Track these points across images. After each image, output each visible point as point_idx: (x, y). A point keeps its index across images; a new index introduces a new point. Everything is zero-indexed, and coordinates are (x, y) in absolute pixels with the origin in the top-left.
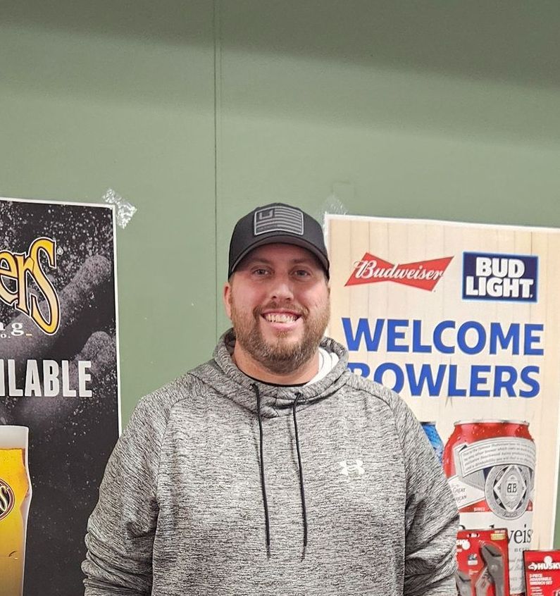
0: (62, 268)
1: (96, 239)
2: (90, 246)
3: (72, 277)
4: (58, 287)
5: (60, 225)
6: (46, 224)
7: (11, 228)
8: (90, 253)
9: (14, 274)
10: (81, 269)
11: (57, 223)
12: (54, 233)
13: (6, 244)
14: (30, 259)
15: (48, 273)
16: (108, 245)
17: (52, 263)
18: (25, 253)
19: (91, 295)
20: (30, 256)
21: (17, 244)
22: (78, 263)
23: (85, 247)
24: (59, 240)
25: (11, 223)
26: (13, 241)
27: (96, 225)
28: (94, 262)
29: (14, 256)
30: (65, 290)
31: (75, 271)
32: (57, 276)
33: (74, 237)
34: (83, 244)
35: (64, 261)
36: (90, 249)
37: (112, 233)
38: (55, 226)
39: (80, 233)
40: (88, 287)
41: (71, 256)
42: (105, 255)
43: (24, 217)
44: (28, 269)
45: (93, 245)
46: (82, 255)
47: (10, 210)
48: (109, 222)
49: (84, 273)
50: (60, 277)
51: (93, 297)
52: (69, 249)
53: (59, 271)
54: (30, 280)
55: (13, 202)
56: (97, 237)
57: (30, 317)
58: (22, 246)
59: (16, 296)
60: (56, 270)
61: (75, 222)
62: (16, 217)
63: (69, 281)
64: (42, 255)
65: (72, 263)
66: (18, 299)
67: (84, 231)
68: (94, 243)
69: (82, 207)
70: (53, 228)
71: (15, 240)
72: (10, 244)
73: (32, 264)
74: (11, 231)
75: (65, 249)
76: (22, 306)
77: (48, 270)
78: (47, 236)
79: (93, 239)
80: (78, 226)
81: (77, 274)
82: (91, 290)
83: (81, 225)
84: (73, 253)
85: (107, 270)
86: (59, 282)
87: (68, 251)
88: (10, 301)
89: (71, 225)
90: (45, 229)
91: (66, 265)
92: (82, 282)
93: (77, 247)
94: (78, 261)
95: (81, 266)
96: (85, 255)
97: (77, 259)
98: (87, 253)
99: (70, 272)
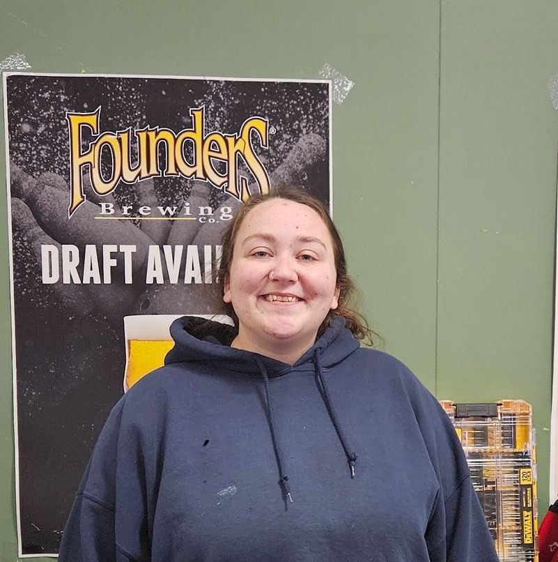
0: (274, 149)
1: (311, 117)
2: (304, 124)
3: (285, 157)
4: (269, 168)
5: (273, 103)
6: (259, 102)
7: (222, 109)
8: (304, 132)
9: (224, 155)
10: (294, 149)
11: (270, 101)
12: (266, 112)
13: (217, 125)
14: (241, 139)
15: (260, 154)
16: (323, 122)
17: (264, 144)
19: (304, 176)
20: (241, 137)
21: (228, 124)
22: (291, 143)
23: (299, 125)
24: (271, 119)
25: (223, 103)
26: (224, 121)
27: (311, 102)
28: (308, 141)
29: (224, 138)
30: (277, 171)
31: (288, 151)
32: (269, 156)
33: (287, 115)
34: (297, 122)
35: (277, 141)
36: (304, 127)
37: (328, 110)
38: (268, 105)
39: (294, 111)
40: (300, 167)
41: (284, 136)
42: (320, 134)
43: (236, 96)
44: (238, 150)
45: (307, 123)
46: (296, 134)
47: (221, 90)
48: (324, 98)
49: (298, 152)
50: (272, 157)
51: (306, 178)
52: (282, 128)
53: (271, 151)
54: (240, 162)
55: (225, 81)
56: (312, 114)
57: (240, 201)
58: (233, 127)
59: (226, 179)
60: (268, 151)
61: (289, 101)
62: (228, 97)
63: (282, 162)
64: (253, 134)
65: (285, 143)
66: (228, 181)
67: (298, 109)
68: (308, 121)
69: (297, 83)
70: (266, 107)
71: (226, 121)
72: (221, 126)
73: (243, 145)
74: (222, 111)
75: (278, 128)
76: (232, 188)
77: (259, 151)
78: (259, 115)
79: (308, 117)
80: (292, 104)
81: (291, 154)
82: (304, 170)
83: (295, 102)
84: (286, 132)
85: (322, 149)
86: (271, 163)
87: (281, 130)
88: (219, 184)
89: (285, 103)
90: (258, 108)
91: (279, 145)
92: (295, 163)
93: (291, 126)
94: (292, 140)
95: (294, 146)
96: (299, 134)
97: (290, 138)
98: (301, 131)
99: (282, 152)
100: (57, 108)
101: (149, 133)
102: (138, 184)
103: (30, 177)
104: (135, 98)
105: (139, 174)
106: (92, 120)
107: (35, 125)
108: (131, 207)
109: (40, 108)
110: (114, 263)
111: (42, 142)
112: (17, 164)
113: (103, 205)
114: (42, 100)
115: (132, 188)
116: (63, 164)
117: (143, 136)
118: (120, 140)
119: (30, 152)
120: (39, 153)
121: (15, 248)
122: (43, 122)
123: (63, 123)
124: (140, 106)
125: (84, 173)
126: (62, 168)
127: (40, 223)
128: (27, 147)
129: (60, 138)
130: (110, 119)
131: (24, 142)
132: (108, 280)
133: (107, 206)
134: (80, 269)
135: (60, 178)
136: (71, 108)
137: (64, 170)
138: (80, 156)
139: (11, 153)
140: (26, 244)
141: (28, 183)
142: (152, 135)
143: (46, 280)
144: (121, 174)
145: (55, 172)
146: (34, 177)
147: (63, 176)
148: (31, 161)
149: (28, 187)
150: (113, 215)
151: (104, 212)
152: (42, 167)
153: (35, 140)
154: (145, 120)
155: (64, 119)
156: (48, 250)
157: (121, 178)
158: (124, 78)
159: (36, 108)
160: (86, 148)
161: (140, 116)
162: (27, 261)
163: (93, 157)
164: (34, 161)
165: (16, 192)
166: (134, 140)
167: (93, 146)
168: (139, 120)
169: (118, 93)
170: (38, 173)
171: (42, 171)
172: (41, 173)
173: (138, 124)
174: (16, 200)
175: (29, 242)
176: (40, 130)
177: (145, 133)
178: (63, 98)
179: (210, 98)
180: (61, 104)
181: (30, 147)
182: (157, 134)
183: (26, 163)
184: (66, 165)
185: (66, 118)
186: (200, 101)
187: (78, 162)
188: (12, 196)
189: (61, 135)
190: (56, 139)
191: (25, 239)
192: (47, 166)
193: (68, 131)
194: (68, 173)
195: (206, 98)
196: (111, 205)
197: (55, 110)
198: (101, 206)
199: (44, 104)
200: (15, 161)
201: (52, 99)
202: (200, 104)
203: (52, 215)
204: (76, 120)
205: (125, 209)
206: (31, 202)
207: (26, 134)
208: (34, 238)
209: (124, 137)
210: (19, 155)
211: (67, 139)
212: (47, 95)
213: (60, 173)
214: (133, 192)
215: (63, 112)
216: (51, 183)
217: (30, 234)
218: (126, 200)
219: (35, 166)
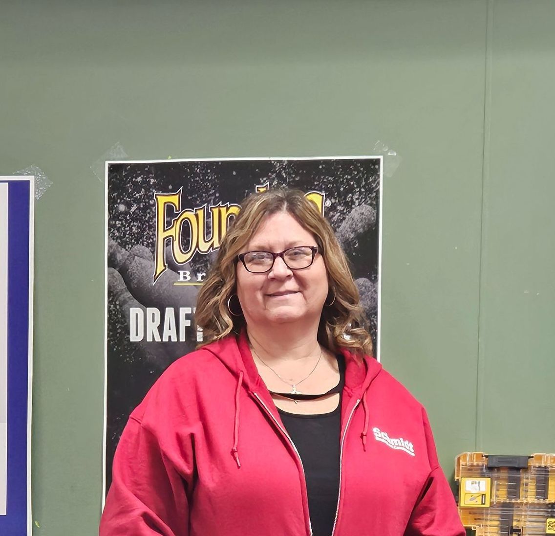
0: (329, 219)
1: (363, 190)
2: (357, 197)
3: (339, 227)
5: (330, 178)
6: (316, 178)
7: (284, 185)
8: (357, 204)
10: (347, 219)
11: (327, 177)
12: (323, 187)
16: (375, 194)
19: (355, 244)
22: (344, 214)
23: (352, 198)
24: (327, 193)
25: (284, 180)
27: (363, 177)
28: (359, 212)
31: (341, 221)
33: (342, 189)
34: (350, 195)
35: (331, 213)
36: (356, 199)
37: (378, 183)
38: (325, 180)
39: (348, 185)
40: (352, 235)
41: (339, 208)
42: (371, 205)
43: (297, 174)
45: (359, 196)
46: (349, 205)
47: (284, 169)
48: (376, 172)
49: (350, 222)
51: (357, 245)
52: (337, 201)
55: (288, 161)
56: (364, 187)
61: (344, 175)
62: (289, 174)
65: (339, 214)
67: (352, 183)
68: (361, 193)
69: (352, 160)
70: (323, 183)
75: (333, 201)
78: (317, 190)
79: (360, 190)
80: (347, 178)
81: (344, 224)
82: (355, 238)
83: (349, 177)
84: (340, 204)
85: (373, 219)
87: (335, 202)
89: (340, 178)
90: (316, 183)
91: (333, 216)
92: (348, 231)
93: (345, 199)
94: (345, 211)
95: (347, 216)
96: (351, 205)
97: (344, 209)
98: (353, 203)
99: (336, 222)
100: (147, 190)
101: (221, 209)
102: (211, 254)
103: (123, 250)
104: (210, 178)
105: (212, 245)
106: (175, 199)
107: (129, 205)
108: (204, 274)
109: (133, 191)
110: (188, 323)
111: (134, 220)
112: (114, 239)
113: (181, 272)
114: (135, 184)
115: (205, 257)
116: (150, 237)
117: (216, 211)
118: (197, 216)
119: (124, 229)
120: (131, 229)
121: (109, 311)
122: (136, 203)
123: (151, 202)
124: (214, 185)
125: (167, 245)
126: (149, 242)
127: (130, 289)
128: (122, 224)
129: (148, 215)
130: (189, 198)
131: (120, 220)
132: (183, 339)
133: (185, 274)
134: (161, 328)
135: (147, 250)
136: (158, 190)
137: (151, 243)
138: (164, 231)
139: (109, 230)
140: (118, 307)
141: (122, 255)
142: (223, 210)
143: (133, 338)
144: (197, 246)
145: (143, 245)
146: (126, 250)
147: (150, 248)
148: (125, 235)
149: (121, 258)
150: (189, 281)
151: (181, 279)
152: (133, 241)
153: (128, 218)
154: (218, 197)
155: (152, 199)
156: (135, 312)
157: (197, 248)
158: (201, 162)
159: (130, 190)
160: (169, 223)
161: (214, 194)
162: (118, 322)
163: (175, 231)
164: (127, 236)
165: (112, 263)
166: (208, 215)
167: (175, 222)
168: (213, 197)
169: (197, 175)
170: (130, 246)
171: (133, 244)
172: (132, 246)
173: (212, 201)
174: (112, 269)
175: (121, 306)
176: (133, 209)
177: (217, 209)
178: (152, 181)
179: (274, 176)
180: (151, 186)
181: (124, 224)
182: (228, 209)
183: (120, 238)
184: (152, 239)
185: (155, 198)
186: (265, 179)
187: (162, 235)
188: (109, 266)
189: (149, 213)
190: (145, 217)
191: (117, 303)
192: (137, 240)
193: (155, 209)
194: (153, 245)
195: (270, 176)
196: (188, 273)
197: (146, 192)
198: (179, 273)
199: (137, 187)
200: (112, 237)
201: (143, 182)
202: (265, 181)
203: (140, 282)
204: (162, 200)
205: (200, 275)
206: (124, 271)
207: (121, 213)
208: (125, 302)
209: (201, 213)
210: (116, 231)
211: (154, 216)
212: (139, 179)
213: (148, 246)
214: (207, 260)
215: (151, 193)
216: (139, 254)
217: (121, 298)
218: (200, 268)
219: (128, 240)
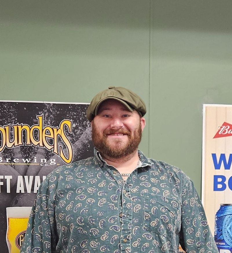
0: (75, 133)
2: (88, 123)
3: (80, 137)
4: (73, 142)
6: (68, 113)
7: (51, 116)
8: (88, 126)
9: (52, 136)
10: (84, 133)
11: (73, 113)
12: (71, 117)
13: (49, 123)
14: (60, 129)
15: (68, 135)
17: (70, 131)
18: (58, 127)
19: (88, 145)
20: (60, 128)
21: (54, 123)
22: (82, 131)
23: (86, 123)
24: (73, 121)
25: (52, 113)
26: (52, 121)
28: (90, 130)
29: (52, 128)
30: (76, 143)
31: (81, 134)
32: (72, 137)
33: (81, 119)
34: (85, 122)
35: (76, 130)
36: (88, 124)
38: (72, 114)
39: (84, 117)
40: (87, 141)
41: (80, 128)
43: (58, 110)
44: (58, 134)
47: (51, 108)
49: (85, 135)
50: (73, 137)
51: (89, 146)
52: (79, 124)
53: (73, 134)
54: (59, 139)
55: (53, 104)
57: (59, 156)
58: (56, 124)
59: (53, 147)
60: (72, 134)
61: (81, 112)
62: (54, 110)
63: (78, 139)
64: (65, 128)
65: (80, 131)
69: (85, 105)
70: (71, 115)
71: (53, 121)
72: (51, 123)
73: (61, 132)
74: (51, 117)
75: (77, 124)
76: (55, 151)
78: (68, 119)
80: (83, 114)
81: (82, 136)
82: (88, 143)
84: (80, 126)
86: (73, 139)
87: (78, 125)
88: (50, 149)
89: (79, 113)
90: (67, 115)
91: (77, 132)
92: (84, 139)
93: (82, 123)
96: (86, 127)
97: (82, 129)
99: (78, 135)
101: (18, 126)
102: (13, 149)
104: (12, 111)
105: (14, 144)
108: (10, 159)
110: (2, 184)
115: (10, 150)
117: (16, 128)
118: (5, 129)
124: (14, 114)
130: (1, 120)
142: (20, 127)
144: (6, 144)
150: (2, 162)
154: (16, 120)
157: (6, 146)
158: (7, 102)
166: (11, 129)
168: (14, 120)
169: (5, 109)
173: (13, 122)
177: (16, 126)
179: (46, 111)
182: (22, 127)
186: (41, 112)
195: (44, 111)
196: (1, 158)
202: (41, 114)
205: (7, 160)
209: (7, 128)
214: (11, 152)
218: (8, 156)
